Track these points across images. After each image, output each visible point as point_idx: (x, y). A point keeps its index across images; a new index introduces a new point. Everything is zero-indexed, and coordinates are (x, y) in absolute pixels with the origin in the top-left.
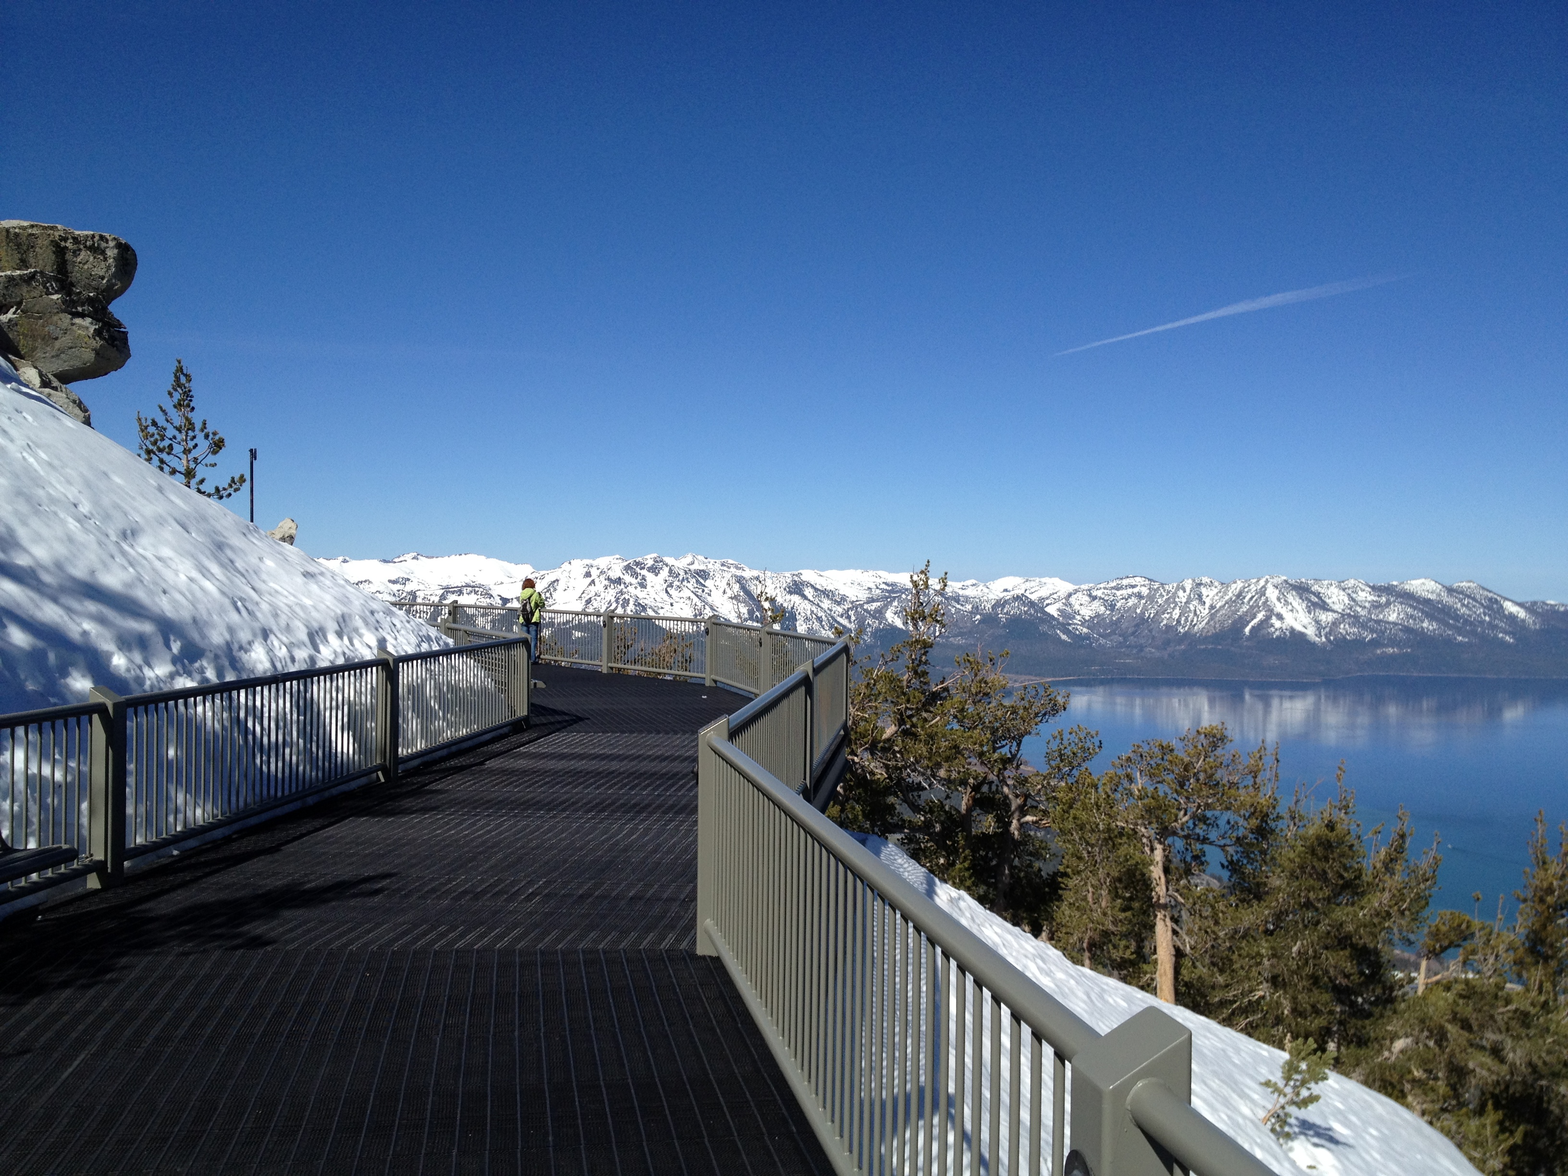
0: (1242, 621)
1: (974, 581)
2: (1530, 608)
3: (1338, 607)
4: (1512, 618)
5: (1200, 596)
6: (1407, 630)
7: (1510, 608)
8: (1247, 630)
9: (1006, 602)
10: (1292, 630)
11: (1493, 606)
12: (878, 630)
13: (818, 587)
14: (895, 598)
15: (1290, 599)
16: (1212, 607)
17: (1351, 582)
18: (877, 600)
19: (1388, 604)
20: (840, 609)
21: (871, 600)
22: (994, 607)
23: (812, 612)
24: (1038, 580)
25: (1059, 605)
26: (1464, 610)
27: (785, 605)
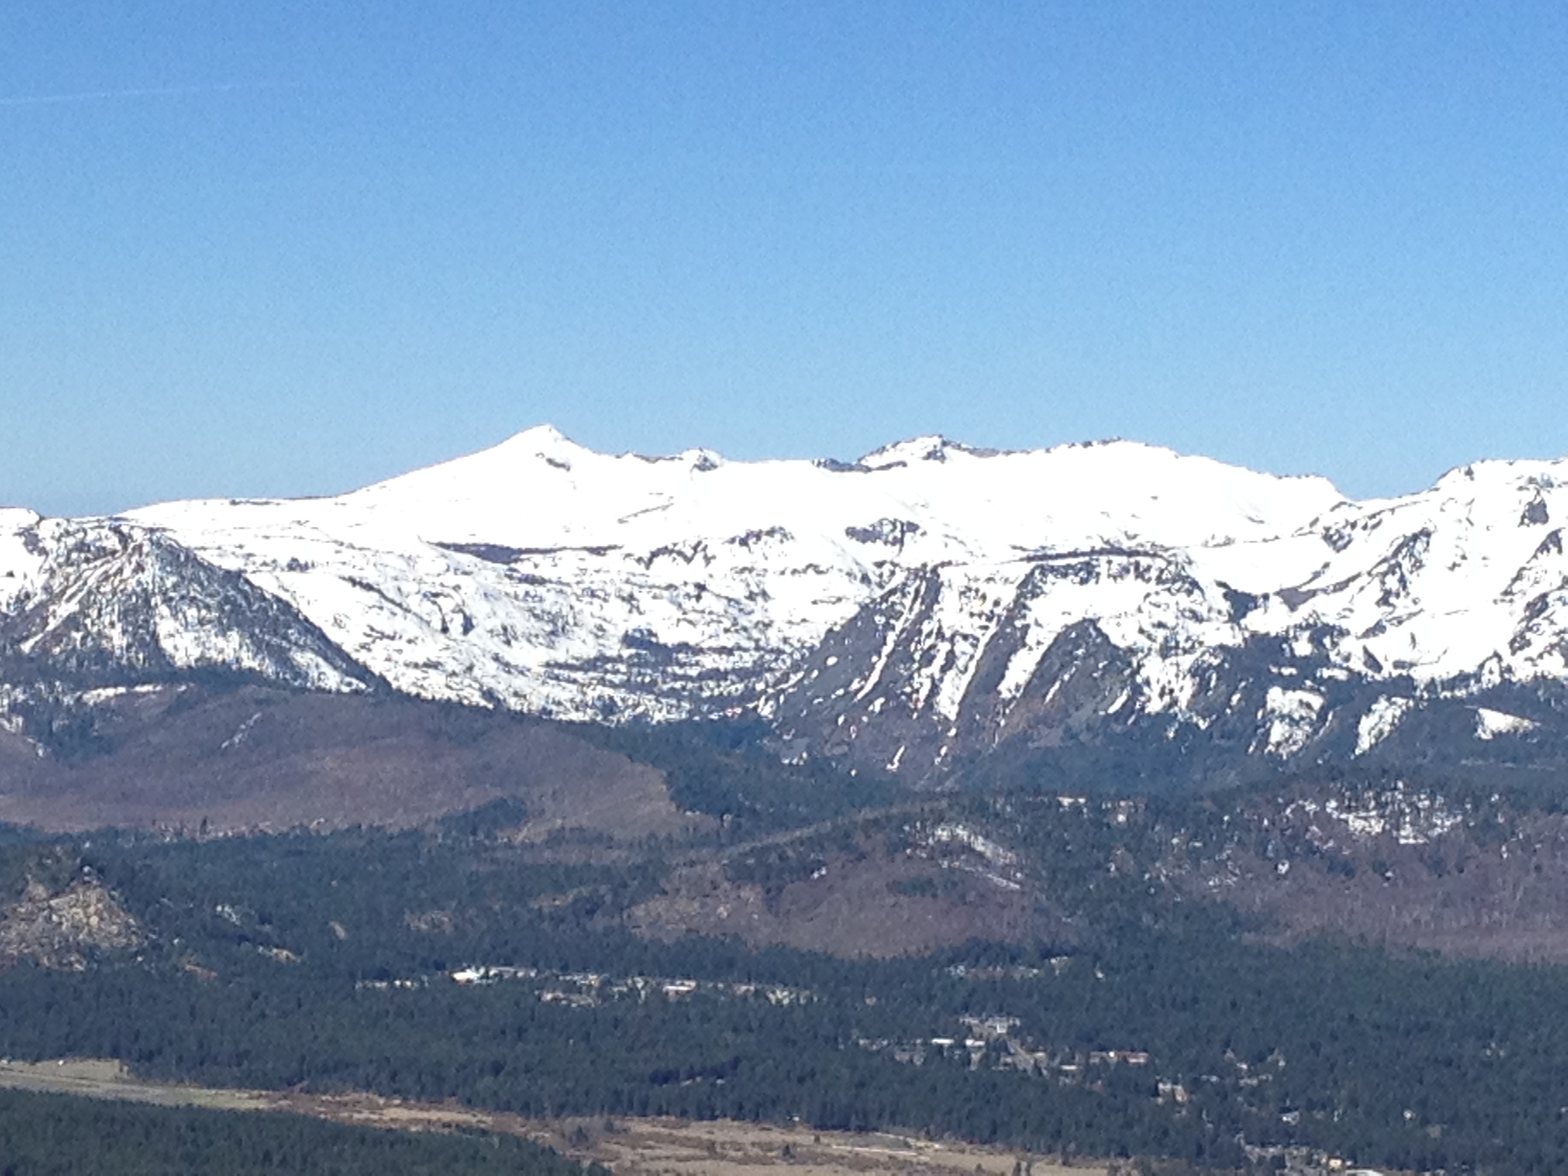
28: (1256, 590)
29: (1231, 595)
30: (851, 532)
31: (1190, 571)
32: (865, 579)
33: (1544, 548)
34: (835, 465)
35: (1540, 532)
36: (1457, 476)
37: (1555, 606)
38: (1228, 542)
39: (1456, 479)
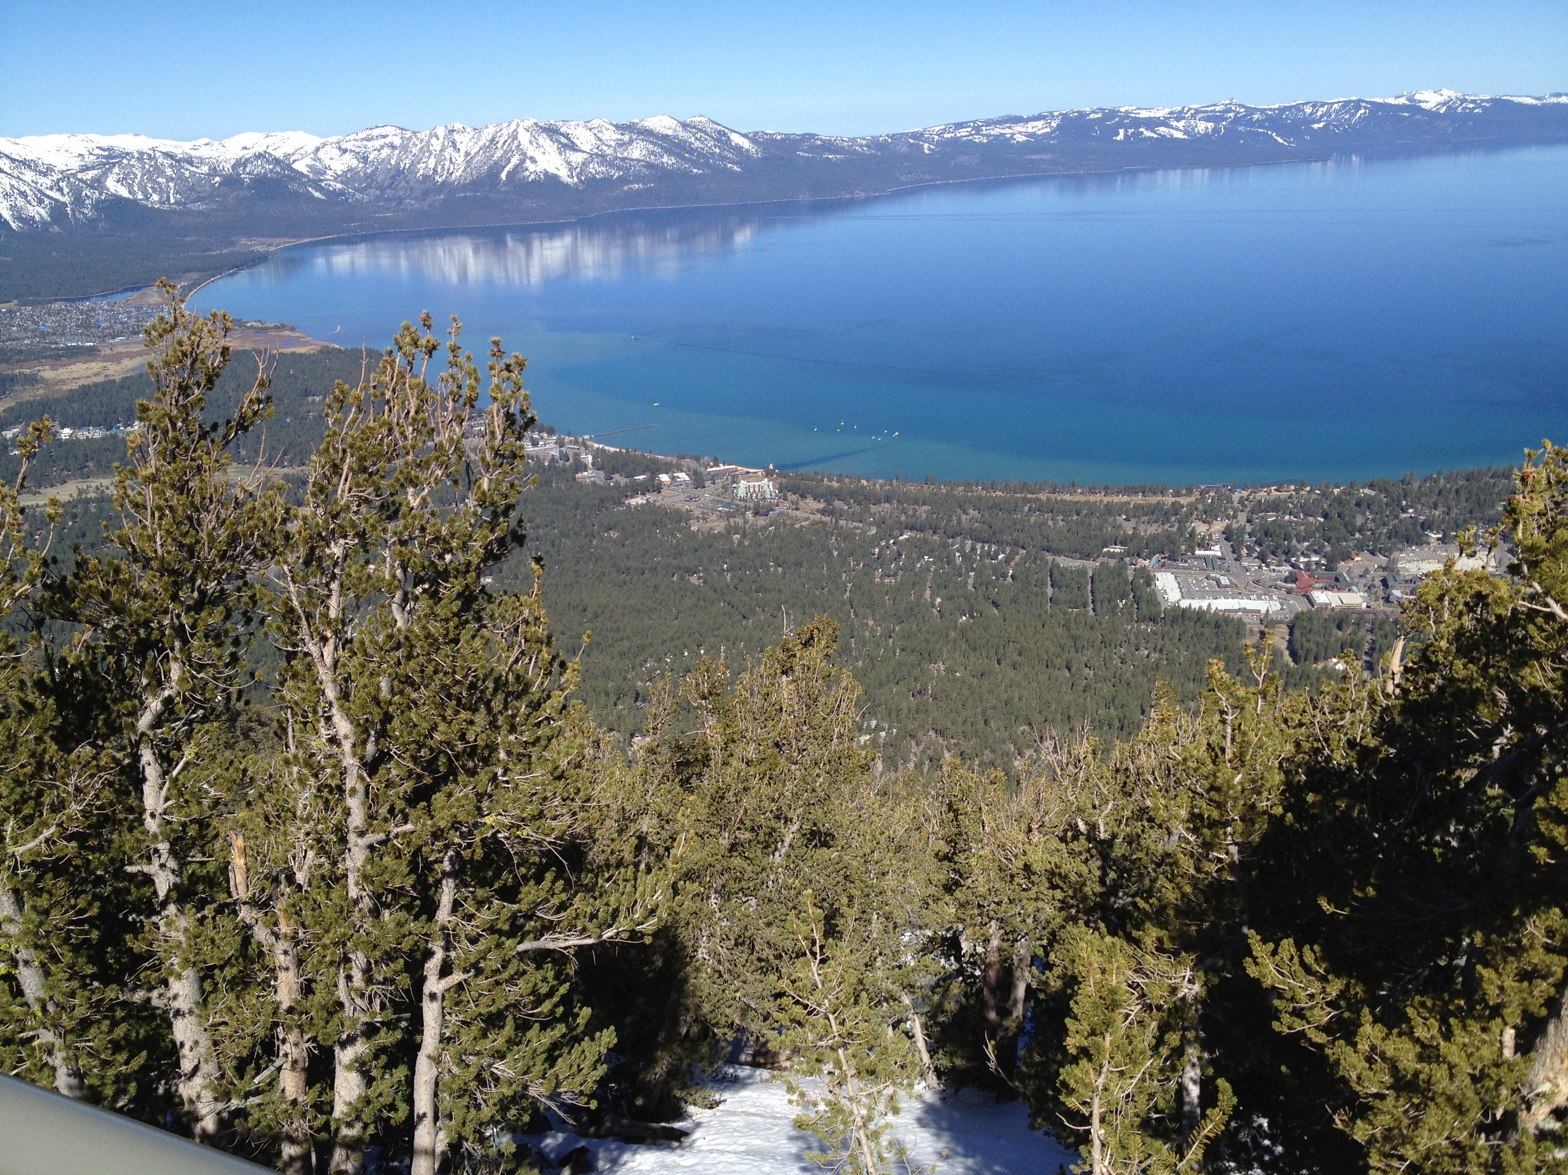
0: (498, 167)
1: (207, 140)
2: (753, 138)
3: (586, 147)
4: (738, 149)
5: (454, 144)
6: (649, 165)
7: (736, 139)
8: (503, 176)
9: (247, 160)
10: (546, 173)
11: (722, 138)
12: (99, 201)
13: (14, 156)
14: (114, 164)
15: (541, 140)
16: (467, 154)
17: (596, 123)
18: (93, 168)
19: (631, 141)
20: (47, 181)
21: (85, 169)
22: (234, 167)
23: (12, 186)
24: (279, 134)
25: (308, 161)
26: (697, 144)
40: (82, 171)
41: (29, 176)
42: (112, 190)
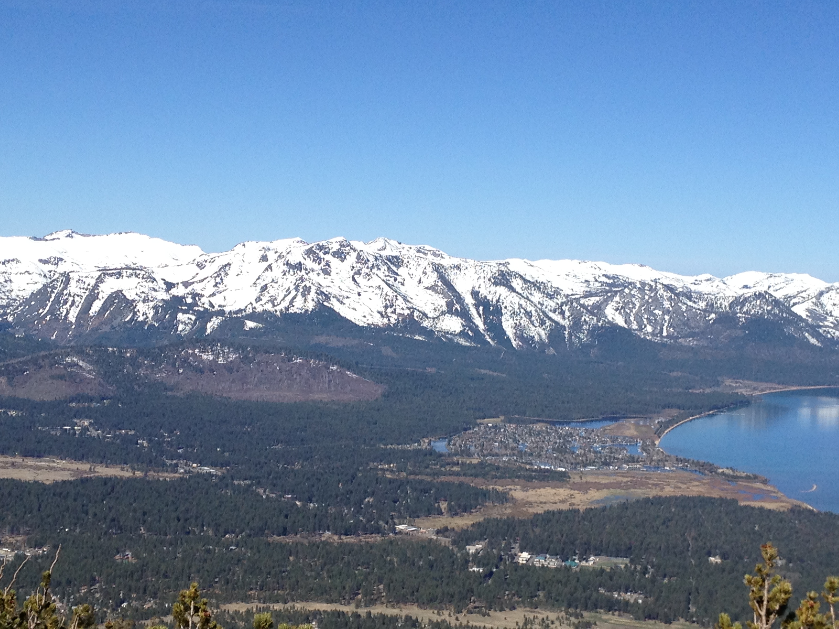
1: (708, 276)
9: (746, 300)
12: (595, 328)
13: (528, 278)
14: (616, 292)
18: (596, 295)
20: (552, 304)
21: (588, 295)
22: (731, 305)
23: (520, 306)
24: (784, 275)
25: (809, 305)
27: (489, 297)
28: (174, 282)
29: (166, 283)
30: (40, 261)
31: (153, 275)
32: (45, 276)
33: (266, 269)
34: (35, 239)
35: (265, 264)
36: (240, 246)
37: (269, 288)
38: (166, 266)
39: (239, 248)
40: (585, 297)
41: (537, 297)
42: (610, 318)
